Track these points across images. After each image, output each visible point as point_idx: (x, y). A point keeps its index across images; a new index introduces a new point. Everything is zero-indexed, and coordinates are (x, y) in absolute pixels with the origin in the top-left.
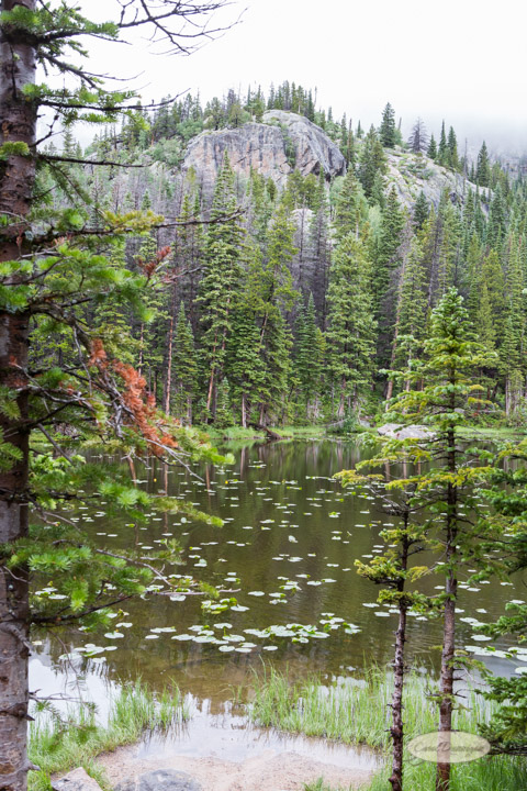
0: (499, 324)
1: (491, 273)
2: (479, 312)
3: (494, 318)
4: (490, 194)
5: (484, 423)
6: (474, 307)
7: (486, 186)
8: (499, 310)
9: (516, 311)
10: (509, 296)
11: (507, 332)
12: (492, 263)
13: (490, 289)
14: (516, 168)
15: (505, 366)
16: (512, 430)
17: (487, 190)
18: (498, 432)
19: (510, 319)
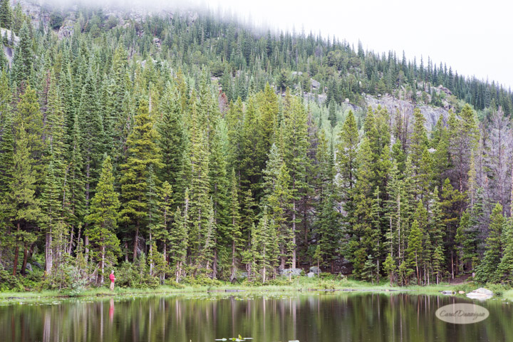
0: (39, 171)
1: (28, 112)
2: (14, 156)
3: (33, 164)
4: (12, 37)
5: (22, 287)
6: (8, 151)
7: (9, 28)
8: (38, 155)
9: (57, 156)
10: (49, 140)
11: (47, 180)
12: (30, 101)
13: (27, 131)
14: (36, 16)
15: (47, 218)
16: (56, 293)
17: (9, 32)
18: (39, 295)
19: (51, 165)
